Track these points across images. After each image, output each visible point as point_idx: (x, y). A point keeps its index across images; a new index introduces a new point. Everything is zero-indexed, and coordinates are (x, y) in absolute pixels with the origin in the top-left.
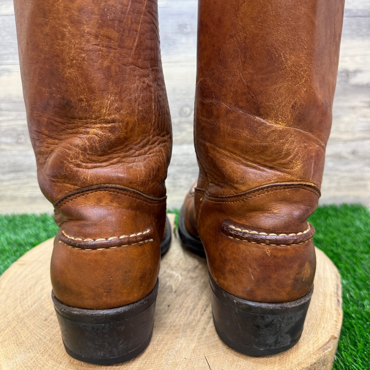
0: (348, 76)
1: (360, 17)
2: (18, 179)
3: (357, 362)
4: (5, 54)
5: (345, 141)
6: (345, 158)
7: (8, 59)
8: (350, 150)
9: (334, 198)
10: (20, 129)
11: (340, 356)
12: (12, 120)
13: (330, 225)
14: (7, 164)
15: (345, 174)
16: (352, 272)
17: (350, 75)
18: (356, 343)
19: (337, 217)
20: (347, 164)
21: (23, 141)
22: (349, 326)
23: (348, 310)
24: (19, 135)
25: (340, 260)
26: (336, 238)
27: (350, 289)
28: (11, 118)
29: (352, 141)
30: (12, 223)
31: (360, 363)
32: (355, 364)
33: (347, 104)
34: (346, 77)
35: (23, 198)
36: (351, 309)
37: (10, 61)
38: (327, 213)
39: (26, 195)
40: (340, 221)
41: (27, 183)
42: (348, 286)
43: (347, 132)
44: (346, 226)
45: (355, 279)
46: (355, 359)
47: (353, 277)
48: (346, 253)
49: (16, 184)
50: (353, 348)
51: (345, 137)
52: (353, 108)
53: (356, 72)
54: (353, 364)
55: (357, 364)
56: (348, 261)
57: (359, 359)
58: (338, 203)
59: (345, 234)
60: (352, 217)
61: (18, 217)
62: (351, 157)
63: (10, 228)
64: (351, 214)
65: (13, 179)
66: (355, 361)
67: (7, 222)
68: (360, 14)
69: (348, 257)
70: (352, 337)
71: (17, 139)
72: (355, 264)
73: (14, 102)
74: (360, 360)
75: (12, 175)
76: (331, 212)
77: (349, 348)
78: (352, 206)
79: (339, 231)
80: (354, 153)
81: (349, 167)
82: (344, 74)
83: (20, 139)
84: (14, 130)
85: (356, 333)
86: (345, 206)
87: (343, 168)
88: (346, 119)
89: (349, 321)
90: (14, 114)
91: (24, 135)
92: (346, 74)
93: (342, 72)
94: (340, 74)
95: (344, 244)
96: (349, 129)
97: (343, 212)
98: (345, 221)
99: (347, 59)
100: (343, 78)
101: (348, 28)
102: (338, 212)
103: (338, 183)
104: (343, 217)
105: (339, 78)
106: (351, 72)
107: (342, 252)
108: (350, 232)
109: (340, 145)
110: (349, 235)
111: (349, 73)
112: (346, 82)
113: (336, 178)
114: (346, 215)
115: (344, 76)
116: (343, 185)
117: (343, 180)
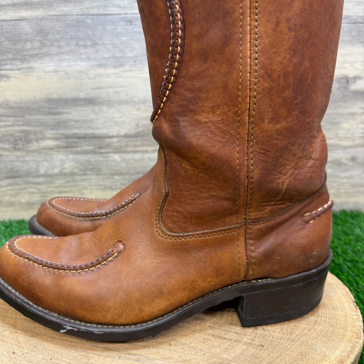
0: (348, 83)
1: (361, 23)
2: (16, 184)
4: (3, 60)
5: (345, 148)
6: (346, 165)
7: (6, 64)
8: (349, 156)
10: (17, 134)
12: (9, 126)
14: (5, 170)
15: (345, 180)
16: (355, 286)
17: (350, 82)
20: (347, 170)
21: (20, 146)
24: (16, 140)
25: (342, 271)
26: (337, 247)
28: (8, 123)
29: (351, 147)
30: (9, 229)
33: (347, 111)
34: (346, 84)
35: (20, 203)
37: (8, 67)
39: (23, 201)
41: (25, 189)
43: (346, 138)
44: (346, 234)
47: (356, 290)
48: (348, 263)
49: (13, 190)
51: (345, 143)
52: (353, 114)
53: (356, 78)
56: (350, 272)
59: (346, 243)
60: (352, 224)
61: (15, 223)
62: (351, 164)
63: (7, 235)
64: (351, 221)
65: (10, 185)
67: (3, 228)
68: (360, 20)
69: (350, 268)
71: (15, 144)
72: (357, 276)
73: (12, 108)
75: (9, 181)
78: (352, 212)
79: (340, 239)
80: (353, 159)
81: (348, 174)
82: (344, 81)
83: (18, 144)
84: (11, 135)
87: (343, 174)
88: (346, 126)
90: (12, 119)
91: (21, 140)
92: (346, 80)
93: (343, 78)
94: (340, 81)
95: (345, 254)
96: (349, 136)
97: (343, 219)
98: (345, 229)
99: (347, 65)
100: (344, 85)
101: (348, 34)
102: (338, 219)
103: (338, 190)
104: (343, 224)
105: (339, 84)
106: (351, 79)
107: (344, 263)
108: (350, 240)
109: (340, 151)
110: (350, 244)
111: (349, 80)
112: (346, 88)
113: (336, 184)
114: (346, 222)
115: (344, 82)
116: (342, 191)
117: (342, 187)
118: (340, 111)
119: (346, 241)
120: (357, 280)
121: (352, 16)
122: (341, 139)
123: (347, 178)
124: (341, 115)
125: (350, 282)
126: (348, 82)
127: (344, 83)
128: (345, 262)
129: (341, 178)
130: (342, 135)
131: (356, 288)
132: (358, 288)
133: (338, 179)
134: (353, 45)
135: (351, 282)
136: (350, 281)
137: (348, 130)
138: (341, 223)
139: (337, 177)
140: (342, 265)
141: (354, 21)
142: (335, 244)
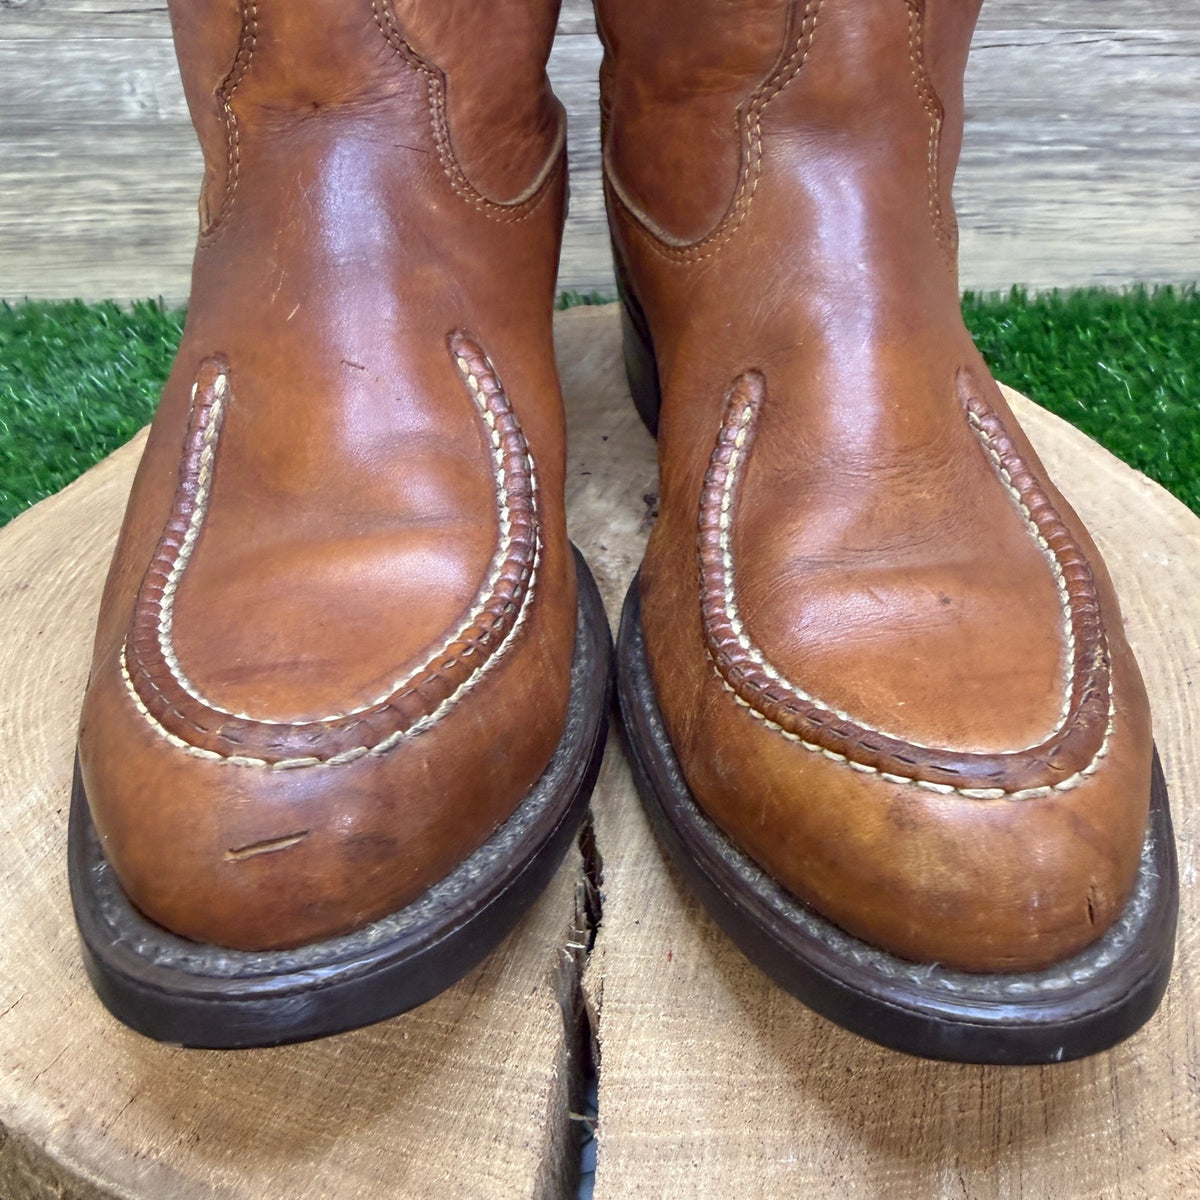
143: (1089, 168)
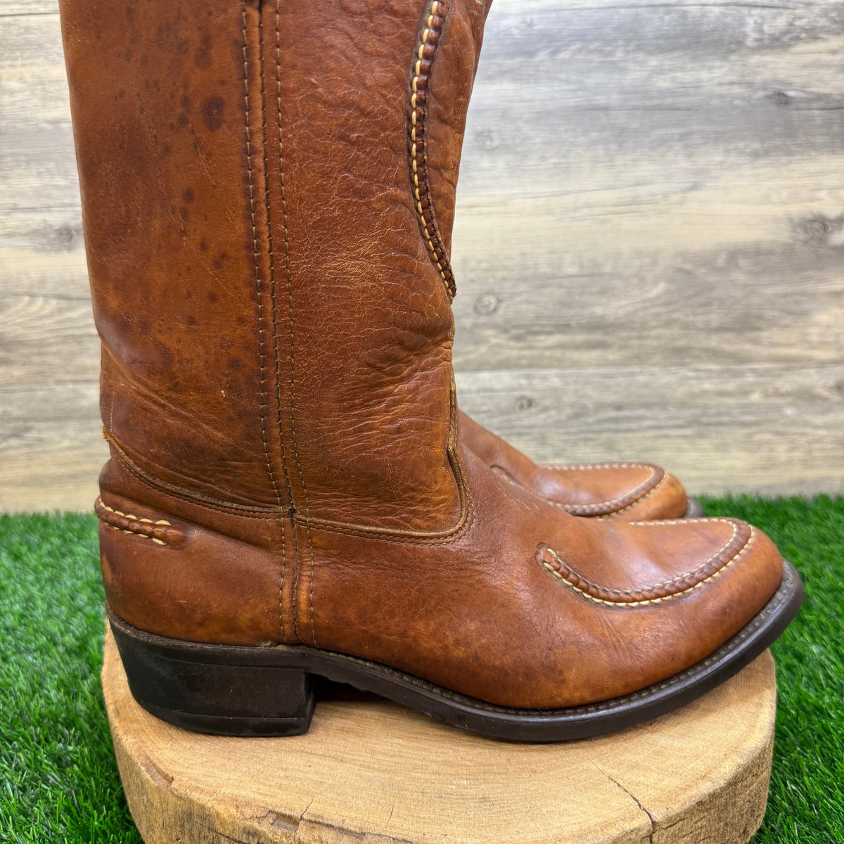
0: (825, 230)
3: (834, 797)
5: (822, 364)
6: (825, 399)
8: (831, 381)
9: (802, 482)
11: (801, 785)
13: (791, 539)
15: (823, 432)
16: (832, 632)
17: (830, 228)
18: (833, 761)
19: (806, 522)
20: (827, 411)
22: (821, 731)
23: (821, 702)
27: (827, 663)
31: (840, 799)
32: (830, 800)
33: (823, 287)
34: (822, 231)
36: (827, 699)
38: (786, 513)
40: (811, 529)
42: (823, 657)
43: (823, 344)
44: (825, 541)
45: (837, 643)
46: (831, 790)
47: (834, 640)
48: (823, 594)
50: (827, 771)
51: (820, 354)
54: (825, 798)
55: (833, 799)
56: (826, 609)
57: (838, 791)
58: (809, 493)
59: (822, 558)
62: (836, 397)
64: (837, 516)
66: (830, 795)
69: (825, 603)
70: (825, 751)
74: (840, 794)
76: (794, 513)
77: (818, 770)
78: (840, 499)
79: (810, 550)
80: (841, 387)
81: (830, 418)
82: (816, 225)
85: (834, 745)
86: (823, 499)
87: (819, 420)
88: (822, 318)
89: (821, 722)
92: (821, 225)
93: (813, 221)
94: (808, 225)
95: (820, 577)
96: (831, 339)
97: (820, 513)
98: (823, 531)
99: (823, 194)
100: (816, 233)
101: (824, 130)
102: (810, 513)
103: (810, 451)
104: (819, 521)
105: (807, 233)
106: (832, 221)
107: (814, 592)
108: (832, 552)
109: (812, 371)
110: (831, 560)
111: (828, 224)
112: (822, 240)
113: (803, 440)
114: (826, 519)
115: (818, 228)
116: (818, 454)
117: (818, 446)
118: (809, 287)
119: (824, 553)
120: (838, 622)
121: (830, 95)
122: (813, 346)
123: (826, 427)
124: (813, 296)
125: (823, 627)
126: (825, 228)
127: (818, 231)
128: (816, 591)
129: (815, 427)
130: (815, 338)
131: (834, 637)
132: (839, 637)
133: (809, 430)
134: (833, 152)
135: (825, 627)
136: (822, 623)
137: (828, 327)
138: (816, 519)
139: (806, 424)
140: (809, 597)
141: (834, 105)
142: (800, 559)
143: (688, 432)
